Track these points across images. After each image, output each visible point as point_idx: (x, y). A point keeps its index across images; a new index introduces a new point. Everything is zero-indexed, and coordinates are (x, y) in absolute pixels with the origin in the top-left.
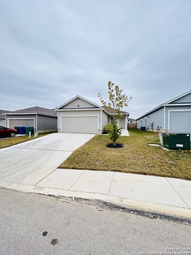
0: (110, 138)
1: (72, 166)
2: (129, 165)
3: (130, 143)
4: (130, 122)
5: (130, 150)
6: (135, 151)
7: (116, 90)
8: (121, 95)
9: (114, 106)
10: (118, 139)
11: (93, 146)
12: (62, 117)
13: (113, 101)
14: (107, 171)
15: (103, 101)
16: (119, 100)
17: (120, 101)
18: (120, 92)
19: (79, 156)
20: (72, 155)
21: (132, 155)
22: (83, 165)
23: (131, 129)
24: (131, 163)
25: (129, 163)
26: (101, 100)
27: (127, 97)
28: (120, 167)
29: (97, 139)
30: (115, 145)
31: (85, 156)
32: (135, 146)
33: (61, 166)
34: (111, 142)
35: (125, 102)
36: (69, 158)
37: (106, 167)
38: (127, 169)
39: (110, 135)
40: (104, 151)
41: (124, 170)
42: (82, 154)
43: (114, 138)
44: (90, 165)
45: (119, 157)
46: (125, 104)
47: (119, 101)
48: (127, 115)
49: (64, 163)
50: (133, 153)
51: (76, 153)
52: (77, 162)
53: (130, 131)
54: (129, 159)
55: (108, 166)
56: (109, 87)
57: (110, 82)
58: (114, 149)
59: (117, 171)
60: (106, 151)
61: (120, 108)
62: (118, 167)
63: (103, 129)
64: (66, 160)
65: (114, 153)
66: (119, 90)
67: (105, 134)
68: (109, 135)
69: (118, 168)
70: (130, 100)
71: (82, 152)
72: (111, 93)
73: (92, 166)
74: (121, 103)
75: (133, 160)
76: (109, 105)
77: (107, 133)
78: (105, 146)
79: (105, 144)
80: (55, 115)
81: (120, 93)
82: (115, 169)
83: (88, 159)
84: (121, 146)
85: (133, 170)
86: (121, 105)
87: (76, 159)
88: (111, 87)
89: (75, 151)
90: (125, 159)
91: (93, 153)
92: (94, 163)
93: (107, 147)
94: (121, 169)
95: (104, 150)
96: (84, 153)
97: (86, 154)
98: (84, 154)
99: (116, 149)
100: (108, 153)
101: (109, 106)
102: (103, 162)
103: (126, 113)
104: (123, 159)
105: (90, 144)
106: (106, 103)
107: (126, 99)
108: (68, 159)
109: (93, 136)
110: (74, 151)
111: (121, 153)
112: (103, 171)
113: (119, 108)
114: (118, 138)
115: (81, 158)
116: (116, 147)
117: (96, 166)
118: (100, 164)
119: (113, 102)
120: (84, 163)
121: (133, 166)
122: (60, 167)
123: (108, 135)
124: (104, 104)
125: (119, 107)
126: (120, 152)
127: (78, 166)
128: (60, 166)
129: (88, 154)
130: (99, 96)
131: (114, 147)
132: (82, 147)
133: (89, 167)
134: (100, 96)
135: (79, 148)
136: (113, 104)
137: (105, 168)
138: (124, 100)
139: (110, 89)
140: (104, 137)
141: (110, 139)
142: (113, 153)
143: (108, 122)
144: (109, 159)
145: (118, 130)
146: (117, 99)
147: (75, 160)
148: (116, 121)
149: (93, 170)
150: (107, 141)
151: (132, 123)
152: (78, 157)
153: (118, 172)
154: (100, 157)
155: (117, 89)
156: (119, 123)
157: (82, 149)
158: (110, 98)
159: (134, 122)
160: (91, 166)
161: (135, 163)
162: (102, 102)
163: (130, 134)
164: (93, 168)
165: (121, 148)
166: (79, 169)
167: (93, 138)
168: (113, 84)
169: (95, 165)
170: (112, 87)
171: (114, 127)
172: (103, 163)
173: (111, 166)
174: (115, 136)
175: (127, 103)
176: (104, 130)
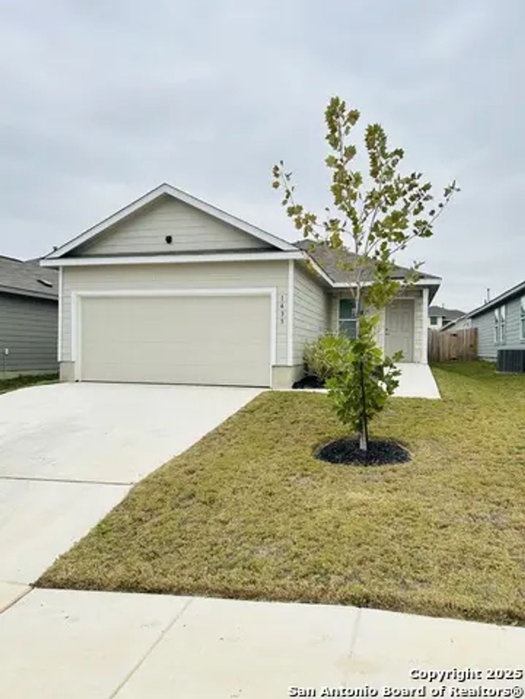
0: (335, 407)
1: (119, 572)
2: (446, 567)
3: (446, 434)
4: (439, 326)
5: (445, 475)
6: (475, 481)
7: (372, 151)
8: (395, 176)
9: (355, 236)
10: (381, 414)
11: (246, 455)
12: (84, 298)
13: (352, 209)
14: (316, 601)
15: (300, 208)
16: (387, 203)
17: (391, 209)
18: (390, 160)
19: (166, 512)
20: (126, 504)
21: (459, 505)
22: (184, 567)
23: (445, 361)
24: (457, 554)
25: (444, 553)
26: (285, 203)
27: (427, 187)
28: (392, 581)
29: (266, 414)
30: (363, 446)
31: (196, 510)
32: (474, 456)
33: (55, 570)
34: (342, 429)
35: (416, 212)
36: (104, 522)
37: (313, 578)
38: (437, 594)
39: (338, 392)
40: (304, 481)
41: (417, 599)
42: (181, 500)
43: (356, 409)
44: (221, 567)
45: (385, 519)
46: (417, 224)
47: (384, 210)
48: (429, 287)
49: (76, 554)
50: (465, 492)
51: (148, 494)
52: (150, 548)
53: (441, 372)
54: (445, 526)
55: (323, 571)
56: (329, 132)
57: (335, 102)
58: (361, 468)
59: (376, 606)
60: (314, 483)
61: (391, 246)
62: (382, 579)
63: (301, 361)
64: (90, 536)
65: (356, 496)
66: (386, 151)
67: (311, 390)
68: (331, 394)
69: (381, 587)
70: (443, 200)
71: (181, 489)
72: (340, 167)
73: (234, 574)
74: (395, 217)
75: (469, 536)
76: (328, 229)
77: (321, 385)
78: (309, 451)
79: (312, 443)
80: (47, 289)
81: (394, 163)
82: (365, 590)
83: (212, 530)
84: (397, 454)
85: (467, 601)
86: (399, 230)
87: (146, 530)
88: (343, 129)
89: (145, 482)
90: (419, 529)
91: (239, 496)
92: (247, 552)
93: (318, 462)
94: (400, 593)
95: (303, 476)
96: (191, 496)
97: (203, 499)
98: (191, 502)
99: (370, 468)
100: (325, 493)
101: (331, 234)
102: (294, 549)
103: (422, 277)
104: (411, 530)
105: (229, 440)
106: (313, 218)
107: (426, 199)
108: (101, 531)
109: (246, 397)
110: (137, 485)
111: (394, 497)
112: (294, 600)
113: (388, 247)
114: (379, 409)
115: (171, 522)
116: (372, 458)
117: (258, 571)
118: (281, 560)
119: (351, 213)
120: (189, 554)
121: (472, 572)
122: (46, 582)
123: (324, 391)
124: (304, 226)
125: (385, 244)
126: (392, 485)
127: (152, 573)
128: (48, 571)
129: (212, 501)
130: (275, 179)
131: (355, 456)
132: (183, 462)
133: (217, 577)
134: (279, 180)
135: (167, 467)
136: (355, 223)
137: (305, 582)
138: (414, 205)
139: (335, 142)
140: (306, 405)
141: (335, 417)
142: (351, 495)
143: (323, 325)
144: (331, 528)
145: (380, 368)
146: (374, 198)
147: (137, 538)
148: (368, 318)
149: (237, 597)
150: (322, 428)
151: (453, 330)
152: (156, 520)
153: (384, 608)
154: (279, 517)
155: (377, 142)
156: (383, 331)
157: (182, 470)
158: (336, 190)
159: (463, 327)
160: (225, 572)
161: (481, 552)
162: (291, 211)
163: (443, 389)
164: (240, 586)
165: (396, 466)
166: (160, 591)
167: (248, 411)
168: (354, 117)
169: (249, 569)
170: (347, 132)
171: (359, 348)
172: (297, 555)
173: (340, 574)
174: (363, 398)
175: (429, 219)
176: (306, 366)
